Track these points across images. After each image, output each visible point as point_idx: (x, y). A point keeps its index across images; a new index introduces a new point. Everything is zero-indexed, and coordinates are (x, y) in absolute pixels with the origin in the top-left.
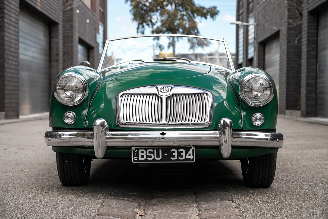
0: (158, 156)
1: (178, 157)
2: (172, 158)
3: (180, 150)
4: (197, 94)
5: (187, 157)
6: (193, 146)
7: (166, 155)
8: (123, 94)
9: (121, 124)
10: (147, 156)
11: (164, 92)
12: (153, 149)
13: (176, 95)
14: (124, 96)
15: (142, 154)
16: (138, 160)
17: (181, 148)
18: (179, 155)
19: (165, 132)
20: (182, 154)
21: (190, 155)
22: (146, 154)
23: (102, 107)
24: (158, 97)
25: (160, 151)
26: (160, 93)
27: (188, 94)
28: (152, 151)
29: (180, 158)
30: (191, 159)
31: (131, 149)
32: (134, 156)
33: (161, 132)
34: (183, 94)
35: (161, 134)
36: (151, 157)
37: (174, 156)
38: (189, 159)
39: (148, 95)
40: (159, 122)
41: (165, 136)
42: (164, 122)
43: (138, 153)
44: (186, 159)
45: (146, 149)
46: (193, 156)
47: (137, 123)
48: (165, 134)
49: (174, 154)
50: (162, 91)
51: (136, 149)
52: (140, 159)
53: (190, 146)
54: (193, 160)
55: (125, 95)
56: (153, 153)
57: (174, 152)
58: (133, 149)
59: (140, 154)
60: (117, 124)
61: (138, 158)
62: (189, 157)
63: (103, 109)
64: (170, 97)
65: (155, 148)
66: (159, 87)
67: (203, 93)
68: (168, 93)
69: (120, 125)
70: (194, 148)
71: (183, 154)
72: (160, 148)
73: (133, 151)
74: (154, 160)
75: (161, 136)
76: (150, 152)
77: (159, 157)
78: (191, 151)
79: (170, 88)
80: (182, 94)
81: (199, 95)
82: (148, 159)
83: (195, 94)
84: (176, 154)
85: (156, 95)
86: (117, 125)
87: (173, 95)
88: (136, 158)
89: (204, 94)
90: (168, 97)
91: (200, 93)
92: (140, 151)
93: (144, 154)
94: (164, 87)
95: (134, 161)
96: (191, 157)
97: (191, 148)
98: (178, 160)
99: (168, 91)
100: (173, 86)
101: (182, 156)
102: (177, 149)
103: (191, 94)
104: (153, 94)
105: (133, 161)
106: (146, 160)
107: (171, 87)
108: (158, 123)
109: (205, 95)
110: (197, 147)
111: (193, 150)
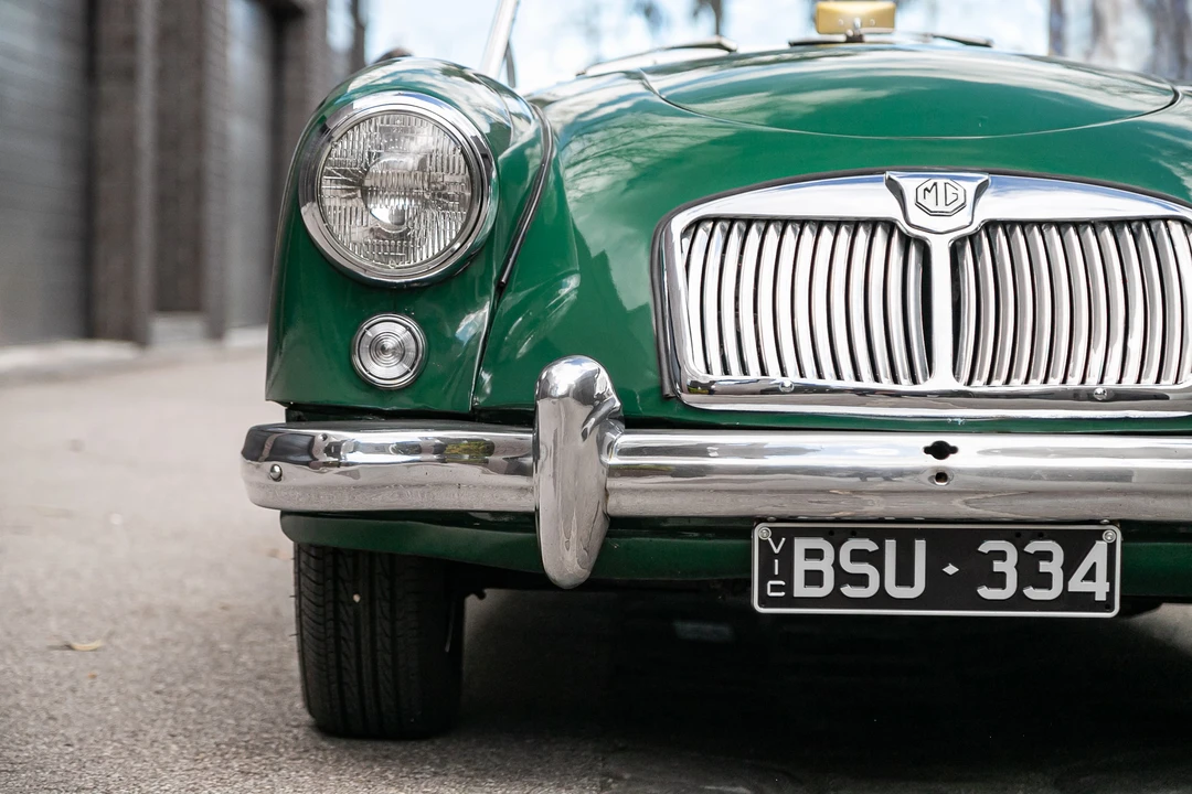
0: (905, 577)
1: (1021, 584)
2: (985, 592)
3: (1032, 547)
4: (1128, 222)
5: (1077, 584)
6: (1112, 522)
7: (951, 570)
8: (697, 223)
9: (690, 392)
10: (842, 577)
11: (942, 207)
12: (879, 537)
13: (1008, 226)
14: (702, 235)
15: (814, 565)
16: (790, 600)
17: (1040, 536)
18: (1030, 572)
19: (951, 440)
20: (1044, 566)
21: (1091, 576)
22: (836, 565)
23: (567, 295)
24: (906, 241)
25: (920, 547)
26: (917, 216)
27: (1078, 225)
28: (871, 546)
29: (1032, 593)
30: (1101, 597)
31: (748, 534)
32: (766, 574)
33: (930, 440)
34: (1050, 223)
35: (928, 450)
36: (866, 585)
37: (999, 581)
38: (1086, 600)
39: (843, 230)
40: (915, 381)
41: (950, 462)
42: (942, 379)
43: (787, 557)
44: (1069, 600)
45: (836, 537)
46: (1110, 578)
47: (787, 384)
48: (954, 450)
49: (998, 566)
50: (929, 202)
51: (776, 535)
52: (800, 590)
53: (1097, 522)
54: (1108, 606)
55: (709, 225)
56: (877, 559)
57: (1002, 556)
58: (761, 532)
59: (801, 565)
60: (668, 390)
61: (789, 587)
62: (1087, 587)
63: (574, 306)
64: (973, 238)
65: (891, 534)
66: (909, 184)
67: (1165, 219)
68: (962, 218)
69: (687, 398)
70: (1114, 534)
71: (1054, 567)
72: (920, 534)
73: (763, 544)
74: (882, 598)
75: (931, 462)
76: (857, 556)
77: (912, 585)
78: (1097, 554)
79: (971, 187)
80: (1039, 223)
81: (1139, 228)
82: (849, 591)
83: (1115, 224)
84: (1008, 567)
85: (890, 226)
86: (667, 398)
87: (990, 226)
88: (775, 588)
89: (1167, 226)
90: (962, 239)
91: (1147, 221)
92: (801, 545)
93: (825, 566)
94: (941, 183)
95: (765, 601)
96: (1100, 589)
97: (1098, 535)
98: (1019, 601)
99: (963, 206)
100: (986, 177)
101: (1045, 581)
102: (1019, 539)
103: (1096, 225)
104: (872, 224)
105: (761, 604)
106: (836, 598)
107: (975, 185)
108: (905, 385)
109: (1176, 228)
110: (1132, 529)
111: (1111, 547)
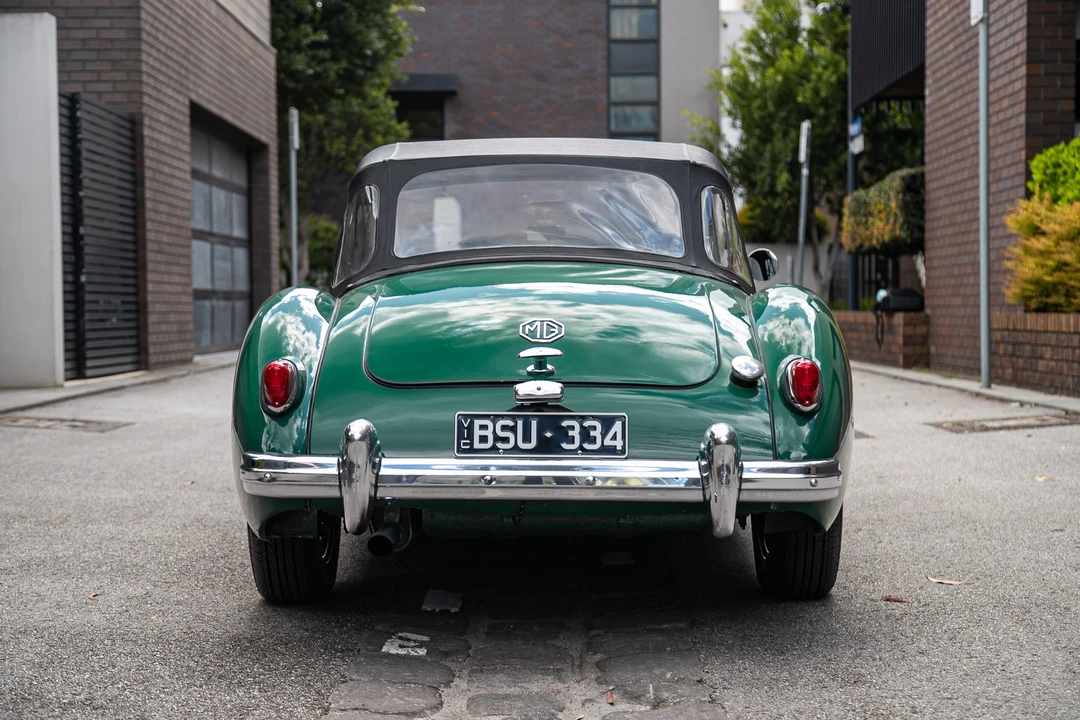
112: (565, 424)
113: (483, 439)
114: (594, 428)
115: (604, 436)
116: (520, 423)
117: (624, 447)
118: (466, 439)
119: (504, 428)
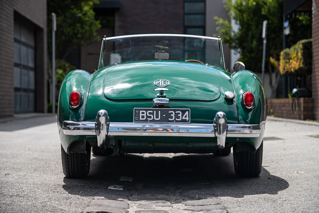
112: (170, 112)
113: (143, 117)
114: (179, 114)
115: (182, 116)
116: (155, 112)
117: (189, 120)
118: (137, 117)
119: (150, 113)
